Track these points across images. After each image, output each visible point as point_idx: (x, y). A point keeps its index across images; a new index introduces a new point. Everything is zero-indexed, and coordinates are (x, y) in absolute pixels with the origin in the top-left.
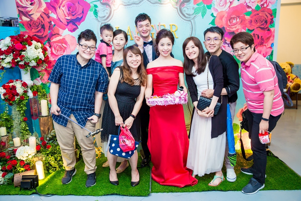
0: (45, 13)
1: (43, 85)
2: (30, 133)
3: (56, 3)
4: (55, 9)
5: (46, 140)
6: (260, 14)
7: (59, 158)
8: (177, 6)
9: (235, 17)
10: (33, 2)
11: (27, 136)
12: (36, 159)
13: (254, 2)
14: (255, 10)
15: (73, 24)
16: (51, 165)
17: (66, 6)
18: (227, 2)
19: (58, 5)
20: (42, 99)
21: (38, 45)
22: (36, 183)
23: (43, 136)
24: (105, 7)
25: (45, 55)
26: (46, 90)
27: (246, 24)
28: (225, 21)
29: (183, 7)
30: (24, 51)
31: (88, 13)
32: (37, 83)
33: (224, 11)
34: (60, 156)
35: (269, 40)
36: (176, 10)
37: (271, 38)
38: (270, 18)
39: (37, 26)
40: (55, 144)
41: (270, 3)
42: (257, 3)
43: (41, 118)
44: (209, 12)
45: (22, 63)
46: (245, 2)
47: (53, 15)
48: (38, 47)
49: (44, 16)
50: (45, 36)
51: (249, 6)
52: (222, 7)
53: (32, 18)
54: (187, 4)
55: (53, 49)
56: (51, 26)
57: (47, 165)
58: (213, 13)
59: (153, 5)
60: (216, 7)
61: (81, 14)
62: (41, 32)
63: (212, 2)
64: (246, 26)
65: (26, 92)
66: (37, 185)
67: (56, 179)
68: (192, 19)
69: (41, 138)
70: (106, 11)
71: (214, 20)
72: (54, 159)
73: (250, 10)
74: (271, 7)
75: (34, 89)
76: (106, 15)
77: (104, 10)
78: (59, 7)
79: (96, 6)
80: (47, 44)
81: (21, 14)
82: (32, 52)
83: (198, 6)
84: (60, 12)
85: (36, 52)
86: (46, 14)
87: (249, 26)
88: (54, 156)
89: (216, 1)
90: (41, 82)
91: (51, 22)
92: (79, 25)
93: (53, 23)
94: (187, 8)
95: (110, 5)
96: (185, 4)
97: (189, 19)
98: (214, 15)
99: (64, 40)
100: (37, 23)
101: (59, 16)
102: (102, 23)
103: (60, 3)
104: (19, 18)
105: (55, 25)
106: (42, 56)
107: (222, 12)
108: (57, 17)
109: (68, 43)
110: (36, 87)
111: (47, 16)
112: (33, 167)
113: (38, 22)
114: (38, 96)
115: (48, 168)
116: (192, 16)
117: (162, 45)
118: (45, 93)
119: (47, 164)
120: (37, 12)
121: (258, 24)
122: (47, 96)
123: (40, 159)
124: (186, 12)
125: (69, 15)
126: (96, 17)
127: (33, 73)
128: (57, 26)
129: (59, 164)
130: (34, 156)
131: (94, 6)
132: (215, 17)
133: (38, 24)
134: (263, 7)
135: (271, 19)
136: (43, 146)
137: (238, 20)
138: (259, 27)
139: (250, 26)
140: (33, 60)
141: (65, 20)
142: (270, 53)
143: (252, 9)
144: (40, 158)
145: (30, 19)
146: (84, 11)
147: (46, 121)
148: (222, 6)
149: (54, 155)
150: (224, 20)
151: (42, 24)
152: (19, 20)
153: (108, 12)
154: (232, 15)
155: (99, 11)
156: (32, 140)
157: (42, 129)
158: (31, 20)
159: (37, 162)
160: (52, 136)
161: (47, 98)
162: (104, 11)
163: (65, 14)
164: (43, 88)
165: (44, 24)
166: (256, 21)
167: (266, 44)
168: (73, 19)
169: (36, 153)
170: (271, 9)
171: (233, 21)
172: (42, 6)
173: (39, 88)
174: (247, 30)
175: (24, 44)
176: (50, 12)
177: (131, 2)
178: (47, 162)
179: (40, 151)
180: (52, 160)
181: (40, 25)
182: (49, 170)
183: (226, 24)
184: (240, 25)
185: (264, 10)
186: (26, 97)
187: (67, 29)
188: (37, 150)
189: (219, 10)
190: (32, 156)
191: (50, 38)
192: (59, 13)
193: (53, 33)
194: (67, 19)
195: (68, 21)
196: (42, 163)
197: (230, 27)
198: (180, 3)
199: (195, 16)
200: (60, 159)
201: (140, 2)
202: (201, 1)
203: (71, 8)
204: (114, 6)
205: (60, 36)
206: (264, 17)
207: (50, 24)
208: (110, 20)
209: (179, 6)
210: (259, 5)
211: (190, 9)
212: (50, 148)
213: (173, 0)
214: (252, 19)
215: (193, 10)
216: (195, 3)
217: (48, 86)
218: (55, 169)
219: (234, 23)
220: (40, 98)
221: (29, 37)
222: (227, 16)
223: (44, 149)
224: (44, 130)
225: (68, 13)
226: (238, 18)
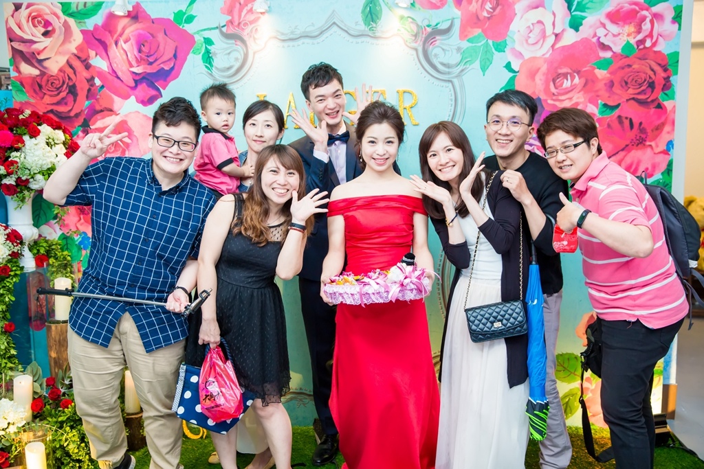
0: (79, 58)
1: (64, 238)
2: (20, 366)
3: (107, 33)
4: (105, 47)
5: (63, 384)
6: (635, 66)
8: (416, 42)
9: (567, 73)
10: (50, 29)
11: (10, 373)
12: (28, 436)
13: (619, 34)
14: (622, 55)
15: (149, 86)
16: (68, 455)
17: (133, 41)
18: (547, 34)
19: (112, 36)
20: (60, 275)
21: (55, 137)
23: (54, 376)
24: (232, 43)
26: (71, 252)
27: (597, 91)
28: (543, 82)
29: (431, 46)
30: (18, 150)
31: (189, 57)
32: (50, 234)
33: (539, 58)
35: (661, 132)
36: (414, 53)
37: (667, 128)
38: (663, 75)
39: (58, 89)
41: (660, 39)
42: (625, 38)
43: (53, 326)
44: (499, 59)
45: (10, 181)
46: (595, 35)
47: (99, 63)
48: (56, 141)
49: (77, 64)
50: (77, 115)
51: (606, 43)
52: (533, 48)
53: (45, 68)
54: (442, 40)
56: (93, 88)
57: (58, 454)
58: (509, 63)
59: (354, 40)
60: (518, 48)
61: (170, 60)
62: (66, 104)
63: (509, 33)
64: (598, 96)
65: (15, 256)
68: (456, 77)
69: (47, 379)
70: (235, 54)
72: (76, 439)
73: (608, 54)
74: (663, 47)
75: (38, 250)
76: (234, 63)
77: (228, 51)
78: (116, 43)
79: (208, 41)
81: (19, 59)
82: (37, 153)
83: (471, 45)
84: (118, 54)
85: (47, 154)
86: (83, 59)
87: (607, 95)
88: (79, 430)
89: (519, 31)
90: (60, 233)
91: (93, 78)
92: (164, 89)
93: (98, 82)
94: (443, 49)
95: (246, 38)
96: (438, 38)
97: (448, 76)
98: (513, 67)
99: (125, 126)
100: (57, 82)
101: (115, 65)
103: (118, 33)
104: (11, 68)
105: (103, 87)
107: (534, 58)
108: (108, 67)
109: (135, 134)
110: (45, 245)
111: (85, 63)
112: (18, 460)
113: (59, 80)
114: (50, 268)
115: (58, 462)
116: (456, 70)
117: (372, 142)
118: (69, 261)
119: (57, 452)
120: (58, 53)
121: (631, 91)
122: (73, 270)
123: (39, 437)
124: (439, 60)
125: (139, 62)
126: (209, 69)
127: (41, 208)
128: (108, 89)
130: (23, 426)
131: (205, 42)
132: (515, 72)
133: (60, 85)
134: (641, 47)
135: (665, 79)
136: (51, 402)
137: (577, 80)
138: (633, 99)
139: (609, 97)
140: (39, 173)
141: (129, 74)
142: (664, 166)
143: (613, 51)
144: (40, 434)
145: (40, 70)
146: (178, 55)
148: (533, 44)
149: (79, 427)
150: (541, 80)
151: (71, 84)
152: (13, 74)
153: (239, 57)
154: (561, 68)
155: (215, 54)
156: (23, 383)
157: (53, 355)
158: (43, 74)
159: (29, 444)
161: (71, 272)
162: (229, 54)
163: (130, 59)
164: (65, 247)
165: (74, 84)
166: (624, 84)
167: (653, 144)
168: (149, 74)
169: (29, 419)
170: (663, 52)
171: (563, 82)
172: (72, 40)
173: (53, 247)
174: (600, 106)
175: (19, 132)
176: (92, 53)
177: (298, 32)
178: (58, 446)
179: (41, 415)
180: (71, 440)
181: (65, 86)
182: (62, 467)
183: (545, 90)
185: (644, 55)
186: (14, 269)
187: (133, 98)
188: (33, 412)
189: (527, 55)
190: (18, 428)
191: (90, 120)
192: (114, 58)
193: (98, 108)
194: (134, 73)
195: (137, 78)
196: (44, 447)
197: (554, 98)
198: (424, 36)
199: (462, 70)
201: (321, 33)
202: (479, 31)
203: (145, 44)
204: (255, 42)
205: (114, 116)
206: (647, 74)
207: (90, 83)
208: (244, 75)
209: (421, 43)
210: (631, 42)
211: (451, 52)
212: (70, 406)
213: (405, 29)
214: (613, 77)
215: (459, 54)
216: (463, 35)
217: (77, 243)
218: (78, 465)
219: (566, 88)
220: (53, 272)
221: (34, 114)
222: (548, 69)
223: (53, 411)
224: (59, 358)
225: (136, 58)
226: (575, 74)
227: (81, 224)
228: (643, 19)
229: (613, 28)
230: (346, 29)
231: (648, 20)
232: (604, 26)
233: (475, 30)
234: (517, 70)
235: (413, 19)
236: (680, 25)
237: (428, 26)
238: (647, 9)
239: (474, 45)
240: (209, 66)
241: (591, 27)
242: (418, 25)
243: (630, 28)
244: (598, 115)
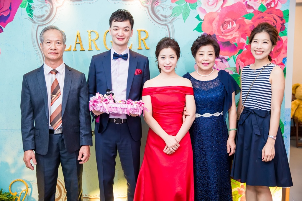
6: (266, 18)
8: (147, 3)
9: (230, 21)
14: (259, 12)
24: (44, 2)
27: (246, 31)
28: (216, 26)
29: (156, 6)
31: (18, 9)
33: (214, 12)
35: (279, 54)
36: (147, 9)
37: (283, 51)
38: (281, 22)
41: (279, 2)
42: (261, 2)
44: (193, 13)
46: (244, 0)
51: (250, 5)
52: (211, 7)
54: (161, 2)
58: (198, 15)
59: (113, 2)
60: (203, 7)
61: (7, 10)
64: (246, 34)
68: (170, 23)
70: (45, 8)
71: (200, 24)
73: (251, 11)
74: (281, 7)
76: (45, 13)
77: (42, 6)
79: (30, 1)
83: (177, 5)
92: (4, 27)
94: (162, 8)
96: (159, 1)
97: (165, 22)
98: (200, 18)
102: (39, 26)
107: (211, 13)
116: (170, 19)
117: (163, 58)
124: (160, 13)
126: (31, 16)
131: (28, 1)
132: (202, 20)
134: (269, 7)
135: (281, 24)
137: (235, 25)
143: (254, 9)
146: (12, 7)
148: (211, 5)
150: (215, 24)
153: (48, 10)
154: (226, 19)
155: (34, 8)
162: (42, 8)
167: (275, 59)
170: (281, 10)
171: (227, 26)
183: (217, 30)
184: (238, 32)
185: (271, 11)
189: (208, 11)
197: (223, 34)
199: (173, 19)
204: (57, 2)
206: (272, 21)
208: (51, 20)
209: (150, 4)
210: (263, 4)
211: (166, 9)
214: (254, 23)
215: (171, 10)
219: (229, 29)
222: (219, 19)
226: (234, 22)
234: (203, 19)
239: (179, 5)
240: (30, 14)
244: (246, 44)
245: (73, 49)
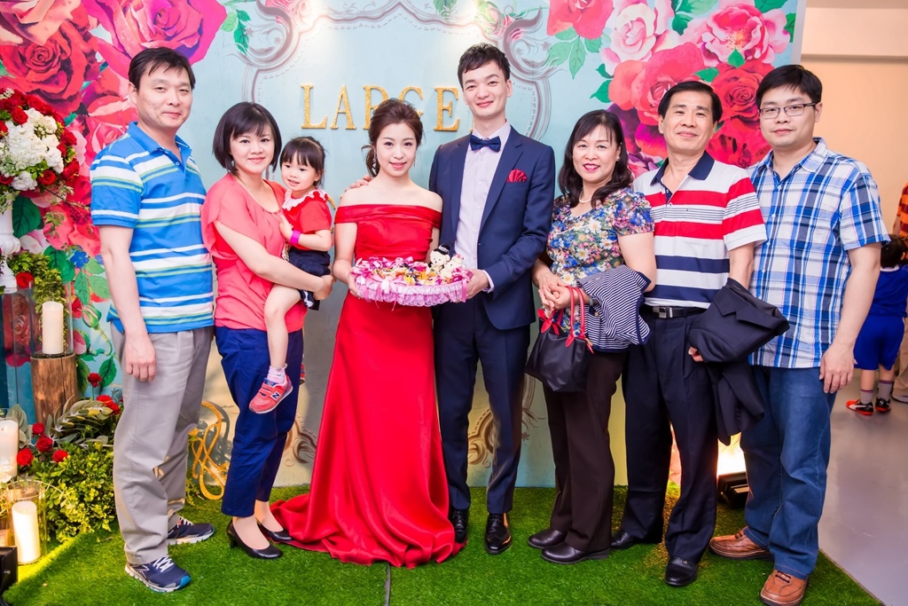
0: (75, 25)
1: (52, 253)
4: (110, 14)
5: (53, 432)
6: (742, 80)
7: (92, 495)
8: (496, 34)
12: (15, 494)
13: (727, 41)
14: (729, 66)
16: (64, 517)
17: (146, 9)
18: (647, 35)
19: (120, 1)
20: (48, 298)
21: (46, 125)
22: (9, 572)
23: (40, 421)
24: (273, 20)
25: (67, 158)
26: (61, 269)
28: (640, 90)
29: (514, 40)
31: (217, 34)
32: (34, 246)
33: (637, 62)
34: (96, 488)
39: (47, 63)
40: (81, 448)
41: (771, 50)
42: (733, 46)
43: (41, 362)
44: (592, 60)
46: (700, 40)
47: (102, 34)
48: (48, 131)
49: (72, 33)
50: (71, 98)
51: (712, 51)
52: (630, 50)
53: (31, 36)
54: (527, 33)
55: (95, 141)
56: (92, 66)
57: (52, 516)
58: (603, 66)
59: (423, 26)
60: (614, 49)
61: (193, 35)
62: (57, 83)
63: (604, 31)
66: (13, 578)
67: (77, 563)
68: (541, 78)
69: (34, 426)
70: (275, 34)
71: (605, 85)
72: (74, 498)
73: (714, 64)
74: (773, 60)
75: (21, 267)
76: (274, 45)
77: (268, 29)
78: (125, 11)
79: (243, 16)
80: (76, 123)
82: (24, 144)
83: (560, 41)
84: (127, 24)
85: (37, 146)
86: (80, 28)
88: (77, 488)
89: (616, 29)
90: (46, 245)
91: (93, 53)
93: (99, 58)
94: (528, 44)
95: (290, 15)
96: (522, 30)
97: (532, 77)
98: (607, 70)
100: (45, 55)
101: (123, 38)
102: (259, 71)
105: (105, 64)
106: (56, 160)
107: (631, 62)
108: (113, 40)
110: (28, 260)
111: (83, 33)
113: (48, 52)
114: (35, 289)
115: (52, 525)
116: (542, 70)
117: (389, 144)
118: (59, 281)
119: (50, 513)
120: (47, 17)
121: (736, 108)
122: (64, 292)
123: (28, 495)
124: (522, 56)
125: (153, 35)
126: (243, 50)
127: (22, 214)
128: (112, 67)
129: (92, 512)
130: (9, 482)
131: (239, 16)
132: (610, 77)
133: (50, 58)
134: (750, 58)
136: (39, 453)
138: (738, 116)
140: (26, 169)
143: (719, 60)
144: (30, 491)
145: (23, 38)
146: (204, 30)
147: (55, 372)
148: (631, 45)
149: (77, 484)
150: (638, 88)
151: (64, 58)
153: (281, 38)
154: (661, 76)
155: (251, 32)
156: (6, 430)
157: (41, 396)
158: (27, 43)
159: (16, 504)
160: (75, 420)
161: (63, 295)
162: (268, 32)
163: (143, 32)
164: (54, 264)
165: (69, 58)
166: (729, 99)
169: (15, 474)
172: (66, 2)
173: (39, 263)
176: (93, 21)
177: (355, 12)
178: (51, 507)
179: (28, 470)
180: (68, 499)
181: (56, 60)
182: (57, 532)
183: (641, 99)
185: (753, 67)
188: (19, 465)
189: (624, 58)
191: (88, 106)
192: (122, 29)
193: (99, 90)
196: (35, 507)
197: (651, 110)
198: (506, 26)
199: (549, 71)
200: (95, 498)
201: (383, 15)
202: (571, 25)
203: (163, 13)
204: (301, 20)
205: (119, 102)
207: (90, 58)
208: (287, 60)
209: (503, 35)
210: (739, 51)
211: (536, 49)
212: (64, 459)
213: (485, 17)
215: (546, 51)
216: (552, 29)
217: (69, 259)
218: (75, 529)
220: (40, 294)
221: (17, 94)
222: (647, 77)
223: (43, 464)
224: (47, 401)
225: (150, 30)
227: (75, 236)
228: (754, 26)
229: (721, 34)
230: (413, 11)
231: (758, 27)
232: (711, 30)
233: (566, 23)
234: (611, 75)
235: (494, 5)
236: (792, 36)
237: (512, 15)
238: (758, 15)
239: (563, 41)
240: (242, 46)
241: (696, 30)
242: (499, 13)
243: (738, 35)
245: (331, 124)
